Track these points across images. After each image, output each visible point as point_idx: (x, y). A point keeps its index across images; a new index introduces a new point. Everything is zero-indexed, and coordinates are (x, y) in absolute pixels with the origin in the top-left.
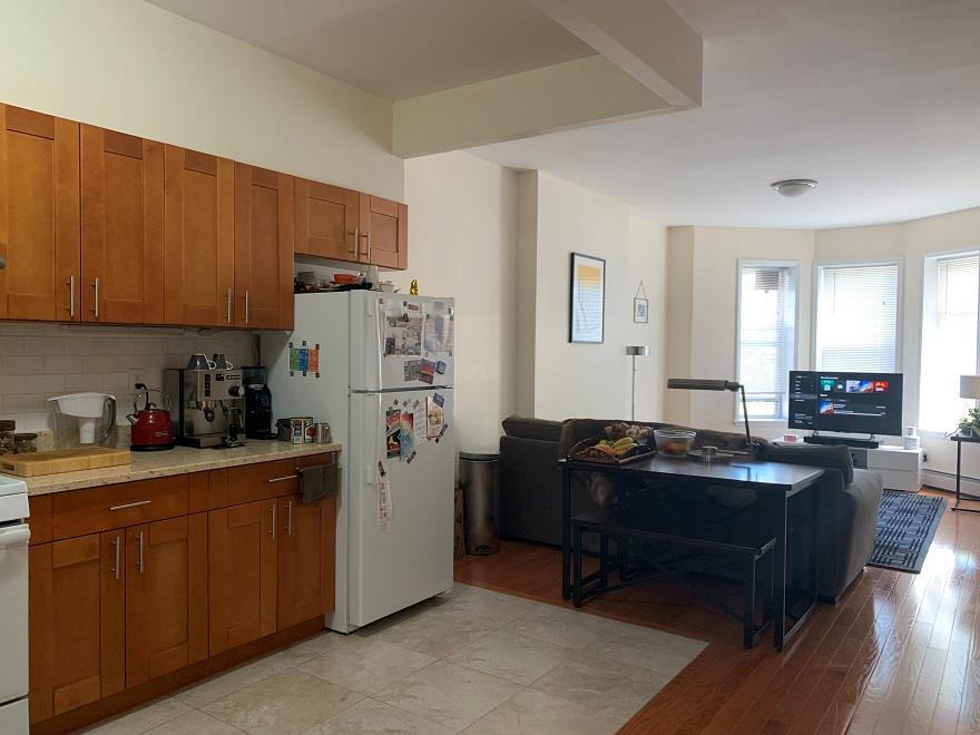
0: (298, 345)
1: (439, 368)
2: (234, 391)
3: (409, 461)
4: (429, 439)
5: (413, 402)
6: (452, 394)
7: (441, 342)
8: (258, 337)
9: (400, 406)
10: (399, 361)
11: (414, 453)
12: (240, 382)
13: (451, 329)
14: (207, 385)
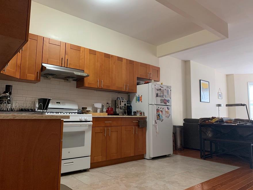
0: (138, 96)
1: (168, 101)
2: (125, 105)
3: (162, 121)
4: (166, 117)
5: (162, 108)
6: (171, 107)
7: (168, 95)
8: (129, 95)
9: (159, 109)
10: (159, 99)
11: (163, 120)
12: (126, 103)
13: (170, 93)
14: (120, 103)
